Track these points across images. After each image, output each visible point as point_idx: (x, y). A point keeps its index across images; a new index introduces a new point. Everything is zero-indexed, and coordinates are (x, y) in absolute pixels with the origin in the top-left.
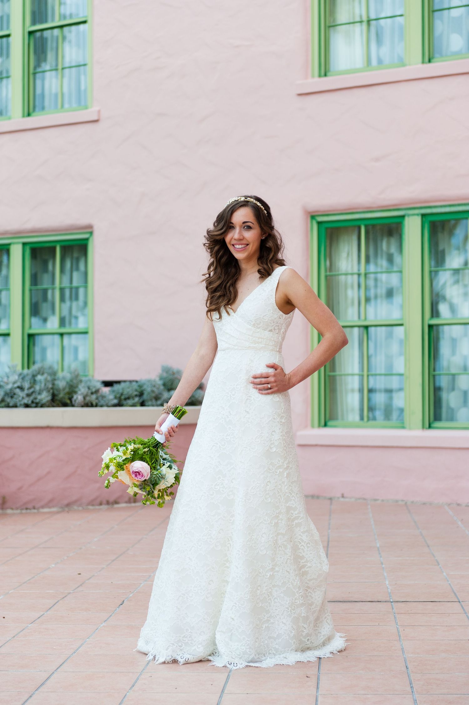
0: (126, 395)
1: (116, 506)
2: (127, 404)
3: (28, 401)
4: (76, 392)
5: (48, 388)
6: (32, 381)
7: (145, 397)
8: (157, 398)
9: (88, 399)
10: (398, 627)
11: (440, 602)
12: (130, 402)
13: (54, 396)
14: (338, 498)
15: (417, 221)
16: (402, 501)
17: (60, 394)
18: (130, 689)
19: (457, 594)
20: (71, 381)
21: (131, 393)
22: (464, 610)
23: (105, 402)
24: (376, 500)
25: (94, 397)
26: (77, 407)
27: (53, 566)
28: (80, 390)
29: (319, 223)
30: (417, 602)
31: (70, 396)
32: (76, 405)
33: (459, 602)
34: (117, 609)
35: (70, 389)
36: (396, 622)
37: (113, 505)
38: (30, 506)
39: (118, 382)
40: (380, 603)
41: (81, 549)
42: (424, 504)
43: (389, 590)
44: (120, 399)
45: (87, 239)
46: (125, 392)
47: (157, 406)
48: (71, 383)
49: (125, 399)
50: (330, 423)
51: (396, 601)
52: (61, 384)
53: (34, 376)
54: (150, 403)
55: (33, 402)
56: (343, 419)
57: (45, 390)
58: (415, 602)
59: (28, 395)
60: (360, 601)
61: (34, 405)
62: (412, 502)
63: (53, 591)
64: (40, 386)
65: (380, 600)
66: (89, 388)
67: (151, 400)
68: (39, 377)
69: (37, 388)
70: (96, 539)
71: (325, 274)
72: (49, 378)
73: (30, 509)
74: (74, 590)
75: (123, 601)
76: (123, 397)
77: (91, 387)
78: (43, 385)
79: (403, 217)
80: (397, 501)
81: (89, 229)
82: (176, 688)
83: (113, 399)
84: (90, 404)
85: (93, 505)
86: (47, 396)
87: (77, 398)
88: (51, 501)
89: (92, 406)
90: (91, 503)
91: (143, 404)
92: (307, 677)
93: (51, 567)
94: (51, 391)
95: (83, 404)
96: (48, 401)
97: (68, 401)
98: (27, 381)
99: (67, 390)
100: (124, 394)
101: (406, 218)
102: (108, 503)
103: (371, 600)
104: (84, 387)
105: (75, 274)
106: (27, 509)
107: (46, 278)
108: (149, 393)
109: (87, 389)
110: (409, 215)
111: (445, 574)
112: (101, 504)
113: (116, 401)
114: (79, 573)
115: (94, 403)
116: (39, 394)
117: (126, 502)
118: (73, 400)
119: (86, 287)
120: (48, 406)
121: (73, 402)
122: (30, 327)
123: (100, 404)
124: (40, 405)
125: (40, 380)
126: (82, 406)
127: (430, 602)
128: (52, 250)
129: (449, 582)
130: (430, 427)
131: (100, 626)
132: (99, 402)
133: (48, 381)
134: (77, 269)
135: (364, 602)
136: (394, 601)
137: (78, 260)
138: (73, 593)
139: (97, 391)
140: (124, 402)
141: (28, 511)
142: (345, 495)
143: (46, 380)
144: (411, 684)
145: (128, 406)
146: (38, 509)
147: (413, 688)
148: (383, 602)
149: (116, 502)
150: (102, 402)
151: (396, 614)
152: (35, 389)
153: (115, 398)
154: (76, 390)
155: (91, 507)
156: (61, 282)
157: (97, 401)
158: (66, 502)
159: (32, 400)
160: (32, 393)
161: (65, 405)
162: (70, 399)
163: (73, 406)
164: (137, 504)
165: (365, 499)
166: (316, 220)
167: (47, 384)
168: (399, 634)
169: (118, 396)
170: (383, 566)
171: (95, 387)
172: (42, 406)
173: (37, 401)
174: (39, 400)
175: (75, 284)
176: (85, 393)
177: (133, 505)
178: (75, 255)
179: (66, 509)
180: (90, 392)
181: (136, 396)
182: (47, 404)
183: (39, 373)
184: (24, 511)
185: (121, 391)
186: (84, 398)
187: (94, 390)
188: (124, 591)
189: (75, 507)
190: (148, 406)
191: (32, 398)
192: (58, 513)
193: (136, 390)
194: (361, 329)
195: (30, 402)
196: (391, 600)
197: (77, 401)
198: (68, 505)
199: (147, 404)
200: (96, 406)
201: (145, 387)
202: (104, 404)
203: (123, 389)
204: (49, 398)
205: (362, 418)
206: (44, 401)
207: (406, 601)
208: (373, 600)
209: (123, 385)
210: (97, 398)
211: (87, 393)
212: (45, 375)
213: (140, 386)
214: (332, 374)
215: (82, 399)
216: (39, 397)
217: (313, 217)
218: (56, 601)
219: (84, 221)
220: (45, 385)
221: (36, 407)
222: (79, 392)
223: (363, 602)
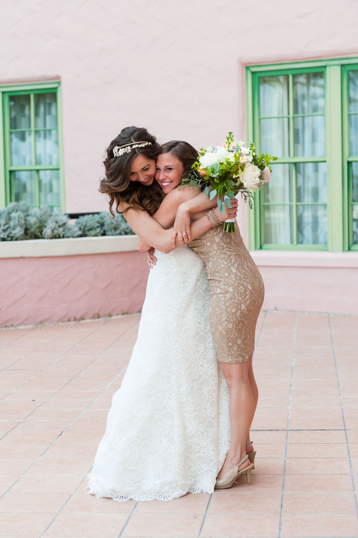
0: (89, 227)
1: (82, 322)
2: (90, 234)
3: (4, 236)
4: (45, 227)
5: (21, 224)
6: (8, 218)
7: (105, 228)
8: (116, 229)
9: (56, 232)
10: (286, 459)
11: (329, 430)
12: (93, 232)
13: (26, 230)
14: (272, 310)
15: (338, 70)
16: (326, 313)
17: (31, 228)
18: (44, 532)
19: (346, 421)
20: (41, 216)
21: (93, 225)
22: (347, 439)
23: (71, 234)
24: (304, 312)
25: (61, 230)
26: (47, 239)
27: (14, 391)
28: (48, 225)
29: (253, 73)
30: (309, 430)
31: (41, 230)
32: (46, 237)
33: (345, 430)
34: (55, 441)
35: (40, 223)
36: (285, 454)
37: (80, 321)
38: (9, 324)
39: (83, 215)
40: (278, 431)
41: (42, 371)
42: (344, 315)
43: (289, 416)
44: (84, 232)
45: (56, 88)
46: (88, 225)
47: (116, 235)
48: (41, 219)
49: (89, 230)
50: (264, 246)
51: (292, 429)
52: (32, 220)
53: (9, 213)
54: (110, 233)
55: (8, 236)
56: (276, 243)
57: (19, 225)
58: (308, 430)
59: (4, 231)
60: (261, 430)
61: (9, 239)
62: (335, 314)
63: (7, 421)
64: (14, 222)
65: (278, 429)
66: (56, 222)
67: (111, 230)
68: (13, 215)
69: (12, 224)
70: (57, 360)
71: (259, 117)
72: (22, 215)
73: (9, 327)
74: (24, 419)
75: (62, 432)
76: (86, 229)
77: (59, 222)
78: (16, 222)
79: (325, 67)
80: (321, 313)
81: (57, 80)
82: (83, 531)
83: (78, 231)
84: (57, 236)
85: (62, 322)
86: (20, 231)
87: (46, 232)
88: (27, 319)
89: (59, 237)
90: (61, 320)
91: (104, 234)
92: (195, 518)
93: (12, 392)
94: (24, 226)
95: (51, 236)
96: (21, 235)
97: (39, 234)
98: (3, 218)
99: (38, 224)
100: (88, 226)
101: (328, 68)
102: (75, 319)
103: (270, 429)
104: (52, 222)
105: (48, 117)
106: (6, 327)
107: (24, 121)
108: (108, 225)
109: (55, 223)
110: (330, 66)
111: (341, 397)
112: (69, 320)
113: (80, 233)
114: (33, 400)
115: (61, 236)
116: (14, 229)
117: (91, 318)
118: (43, 233)
119: (57, 130)
120: (22, 239)
121: (43, 235)
122: (11, 164)
123: (66, 235)
124: (14, 238)
125: (15, 216)
126: (51, 238)
127: (321, 430)
128: (28, 97)
129: (343, 407)
130: (349, 249)
131: (36, 460)
132: (66, 233)
133: (21, 218)
134: (50, 113)
135: (265, 430)
136: (290, 429)
137: (50, 105)
138: (23, 422)
139: (64, 224)
140: (88, 233)
141: (7, 328)
142: (278, 308)
143: (19, 216)
144: (280, 525)
145: (91, 236)
146: (16, 326)
147: (281, 530)
148: (280, 430)
149: (82, 319)
150: (68, 234)
151: (288, 444)
152: (10, 224)
153: (80, 229)
154: (46, 224)
155: (61, 324)
156: (36, 126)
157: (64, 233)
158: (39, 320)
159: (8, 234)
160: (8, 228)
161: (36, 237)
162: (41, 232)
163: (43, 238)
164: (101, 319)
165: (294, 311)
166: (250, 70)
167: (21, 220)
168: (284, 467)
169: (82, 227)
170: (291, 388)
171: (62, 221)
172: (16, 240)
173: (12, 235)
174: (14, 234)
175: (48, 127)
176: (53, 227)
177: (97, 320)
178: (48, 101)
179: (40, 326)
180: (57, 225)
181: (98, 227)
182: (21, 237)
183: (13, 211)
184: (4, 329)
185: (84, 224)
186: (53, 231)
187: (61, 224)
188: (66, 420)
189: (47, 324)
190: (109, 235)
191: (7, 233)
192: (32, 330)
193: (98, 222)
194: (291, 165)
195: (6, 236)
196: (288, 429)
197: (46, 234)
198: (41, 322)
199: (107, 233)
200: (64, 237)
201: (105, 219)
202: (71, 235)
203: (86, 221)
204: (23, 232)
205: (292, 242)
206: (18, 235)
207: (300, 430)
208: (272, 429)
209: (86, 217)
210: (64, 231)
211: (55, 226)
212: (19, 213)
213: (102, 218)
214: (266, 204)
215: (51, 232)
216: (14, 232)
217: (247, 68)
218: (7, 432)
219: (52, 73)
220: (19, 221)
221: (11, 240)
222: (48, 227)
223: (263, 430)
